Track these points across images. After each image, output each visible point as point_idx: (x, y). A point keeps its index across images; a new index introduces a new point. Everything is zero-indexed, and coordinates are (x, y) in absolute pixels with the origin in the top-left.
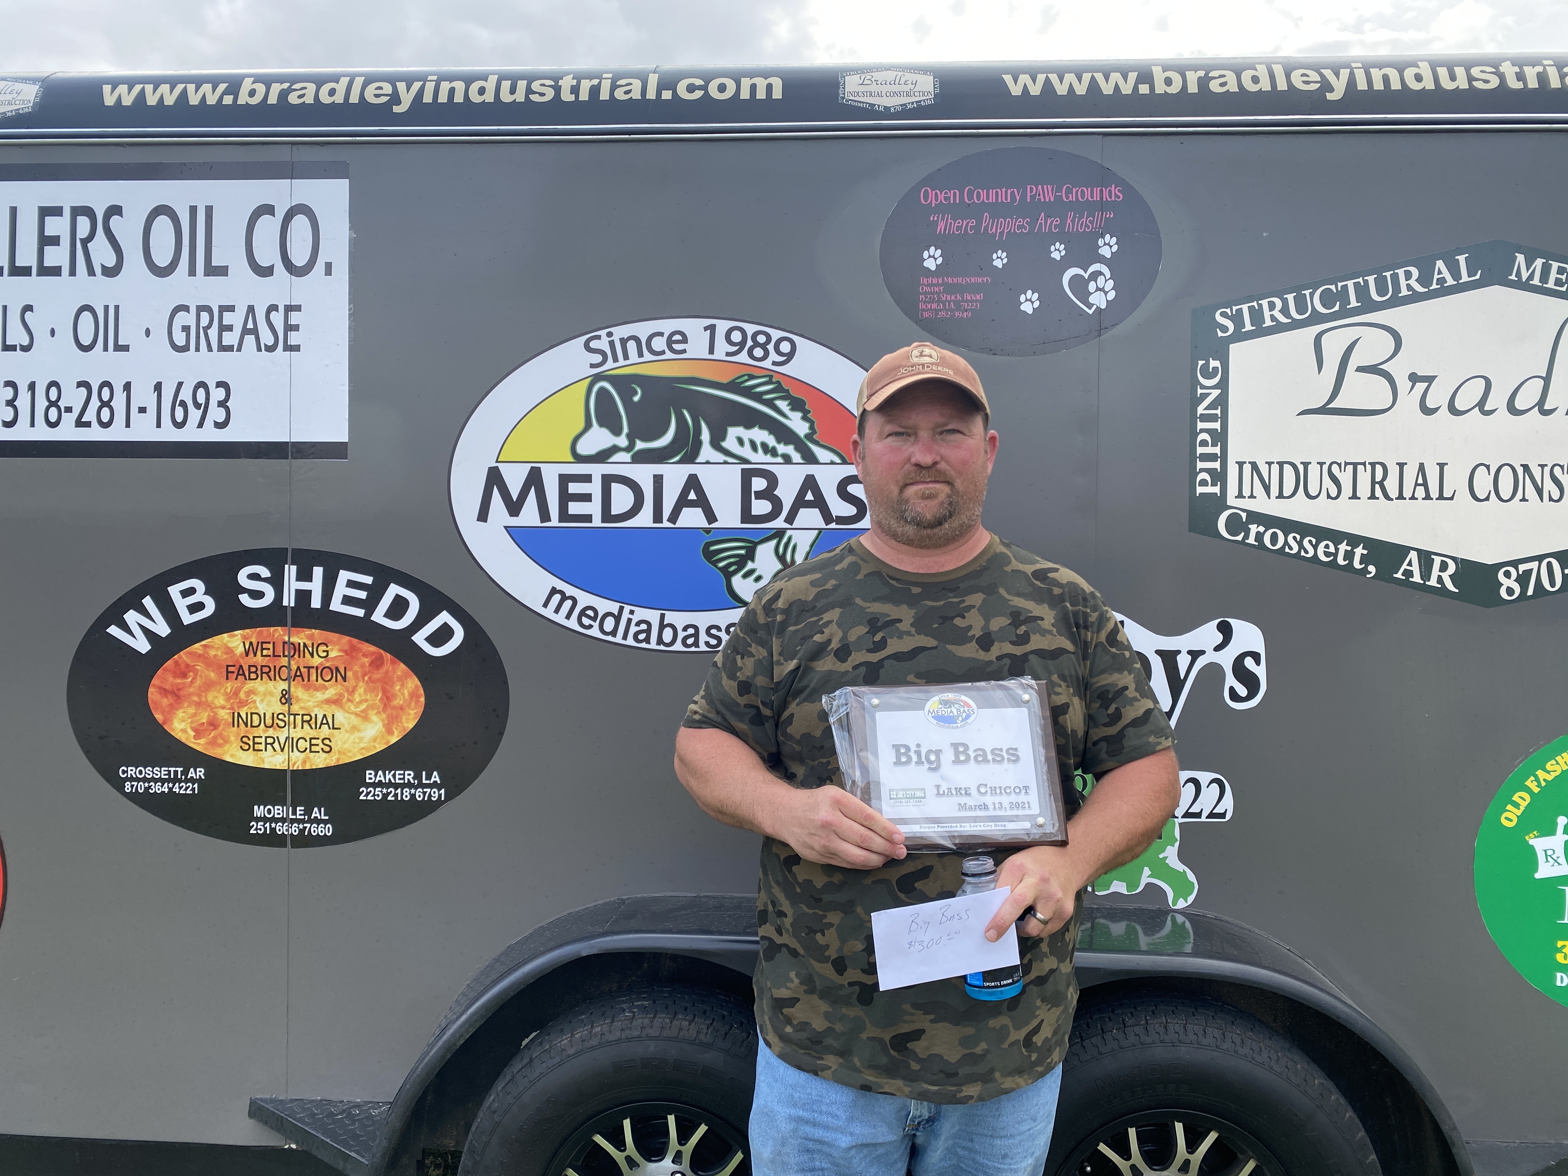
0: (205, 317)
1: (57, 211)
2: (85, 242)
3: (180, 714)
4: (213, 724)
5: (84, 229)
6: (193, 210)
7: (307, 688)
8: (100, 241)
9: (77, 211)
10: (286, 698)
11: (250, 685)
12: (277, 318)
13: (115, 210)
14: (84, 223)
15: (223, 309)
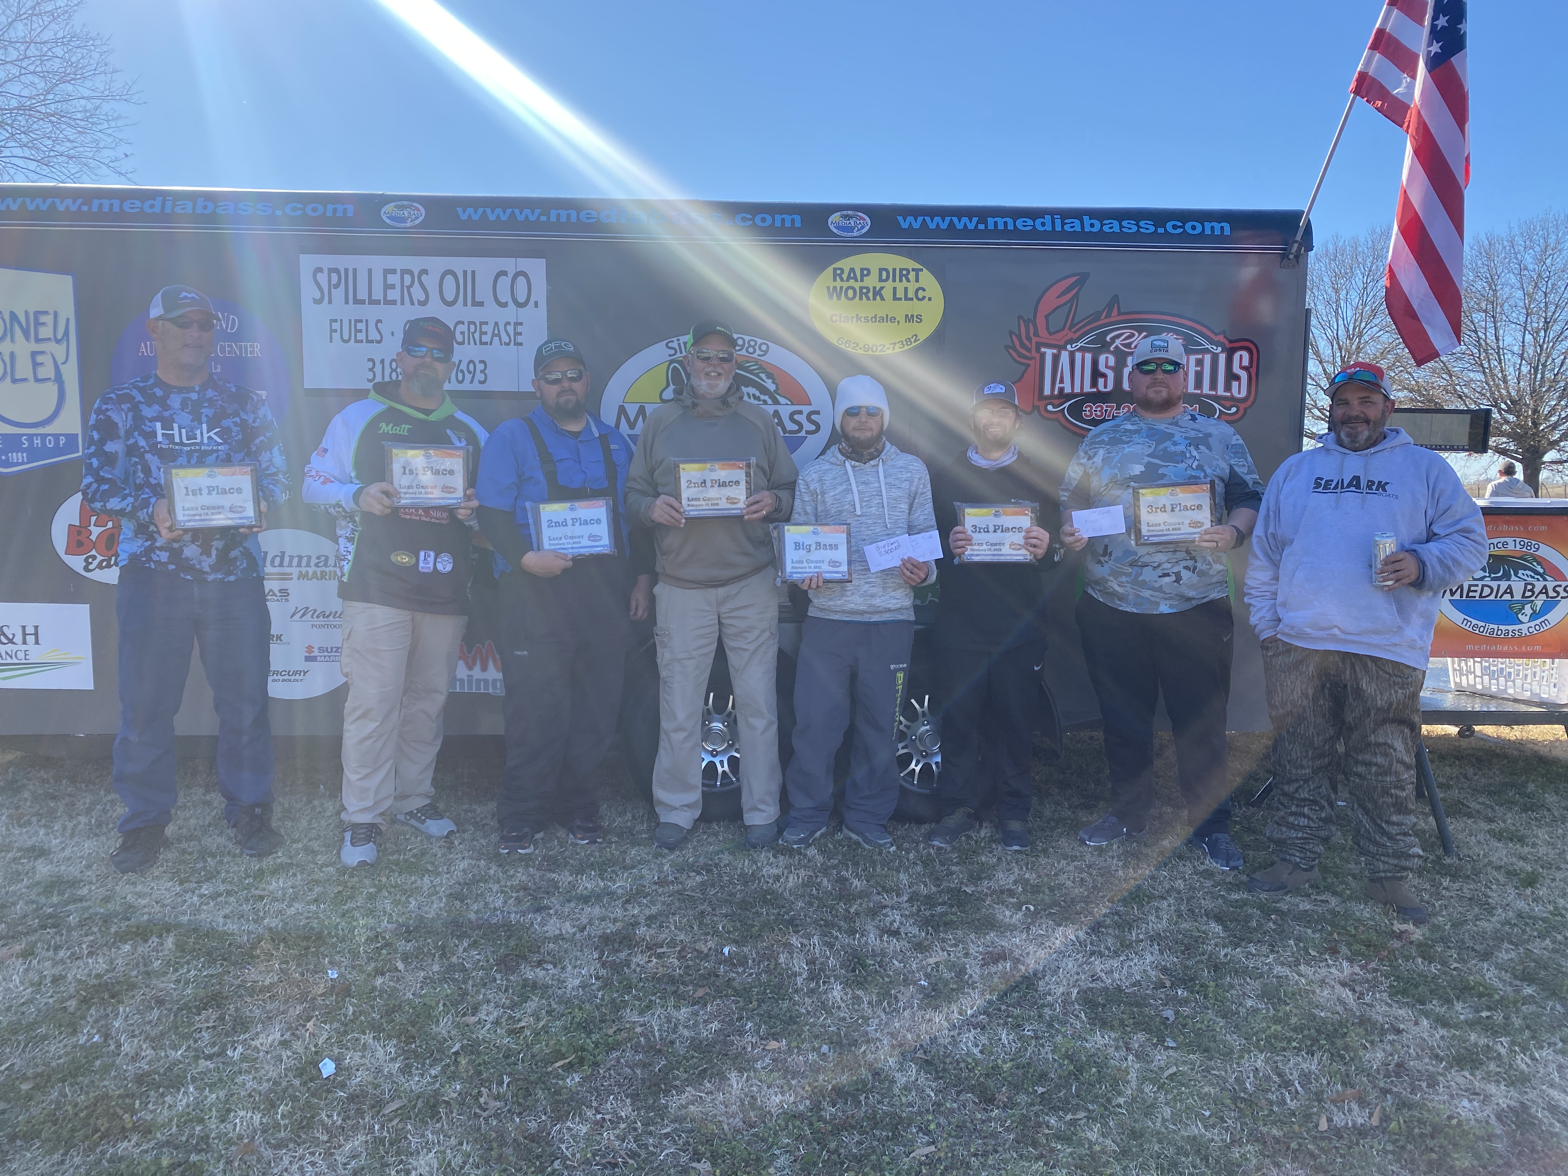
0: (472, 327)
1: (394, 272)
2: (408, 288)
5: (408, 281)
6: (465, 272)
8: (416, 287)
9: (404, 272)
12: (510, 329)
13: (424, 272)
14: (408, 279)
15: (482, 323)
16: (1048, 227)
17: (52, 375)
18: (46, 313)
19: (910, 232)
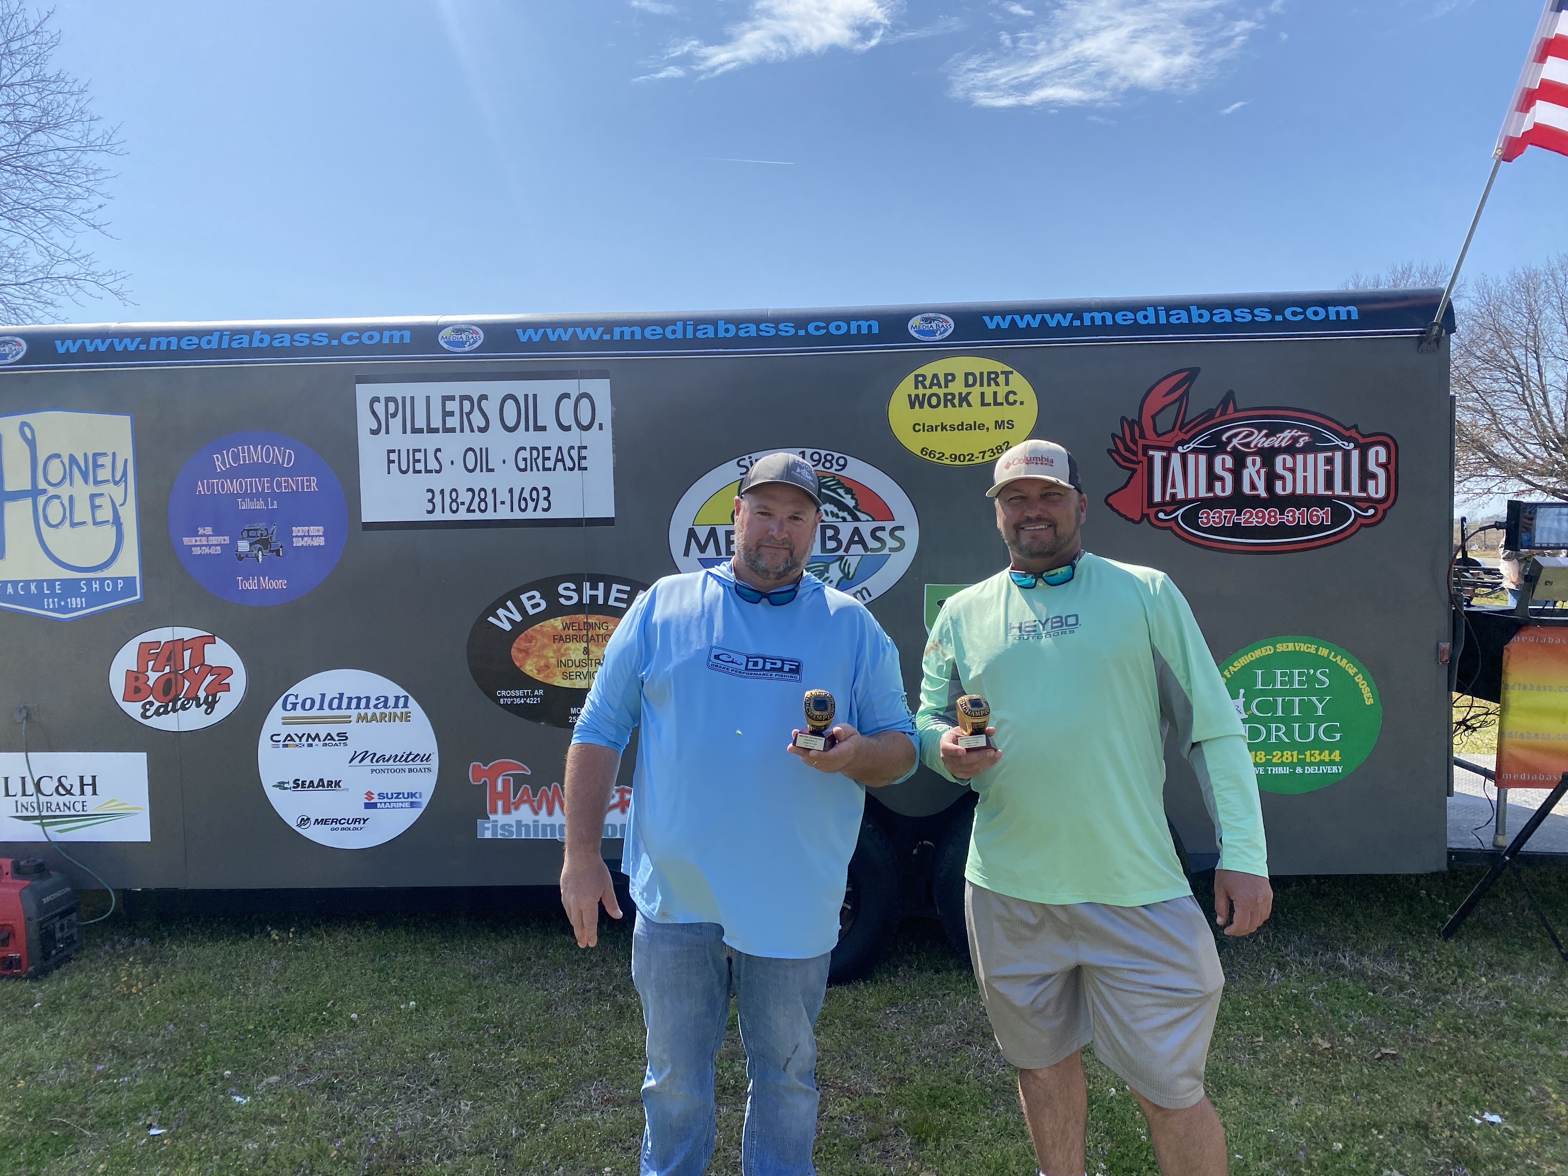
0: (535, 453)
1: (452, 398)
2: (468, 414)
3: (529, 662)
4: (547, 666)
5: (467, 407)
6: (526, 396)
7: (597, 646)
8: (476, 413)
9: (463, 398)
10: (586, 651)
11: (567, 645)
12: (574, 453)
13: (484, 397)
15: (544, 448)
16: (1152, 320)
17: (110, 516)
18: (105, 454)
19: (999, 332)
